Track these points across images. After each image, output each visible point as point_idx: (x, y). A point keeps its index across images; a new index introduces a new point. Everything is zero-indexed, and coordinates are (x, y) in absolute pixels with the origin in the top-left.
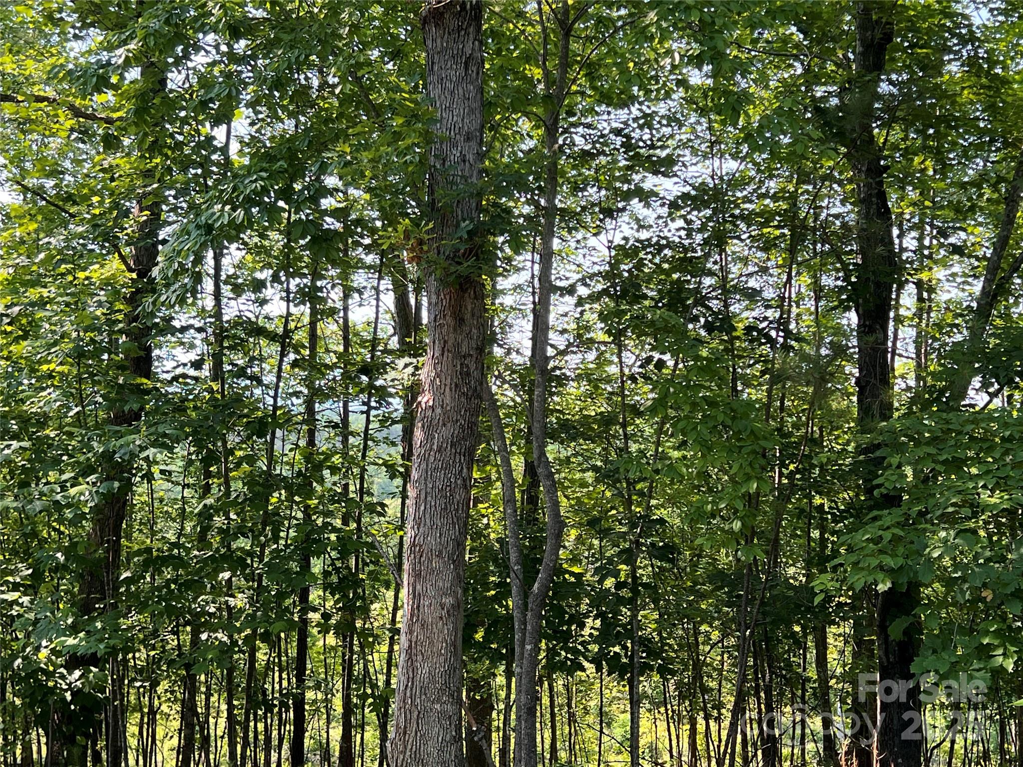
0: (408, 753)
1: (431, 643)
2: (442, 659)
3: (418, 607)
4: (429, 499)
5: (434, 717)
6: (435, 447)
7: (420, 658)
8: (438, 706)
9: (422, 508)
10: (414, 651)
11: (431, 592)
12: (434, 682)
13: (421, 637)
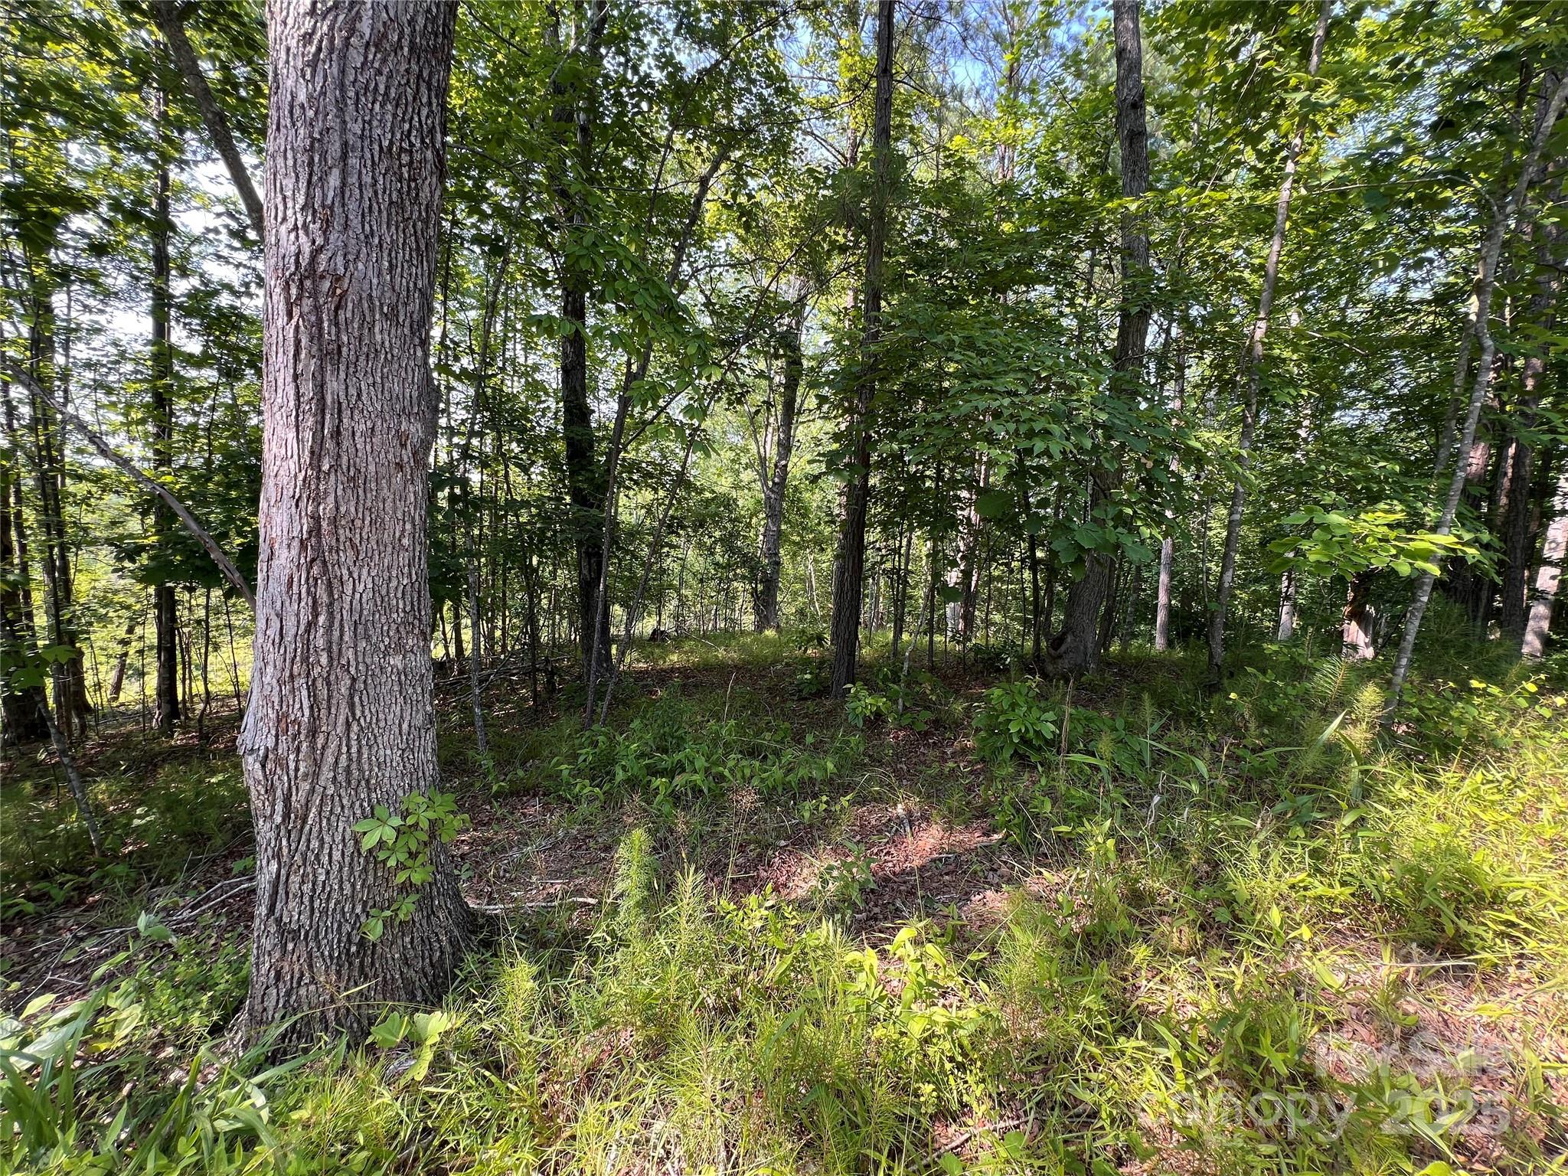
0: (326, 774)
1: (377, 523)
2: (404, 558)
3: (337, 433)
4: (353, 161)
5: (388, 683)
6: (365, 27)
7: (347, 556)
8: (396, 661)
9: (334, 180)
10: (327, 540)
11: (372, 403)
12: (388, 610)
13: (348, 507)
